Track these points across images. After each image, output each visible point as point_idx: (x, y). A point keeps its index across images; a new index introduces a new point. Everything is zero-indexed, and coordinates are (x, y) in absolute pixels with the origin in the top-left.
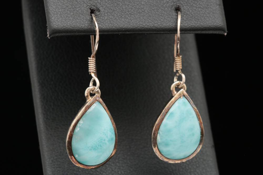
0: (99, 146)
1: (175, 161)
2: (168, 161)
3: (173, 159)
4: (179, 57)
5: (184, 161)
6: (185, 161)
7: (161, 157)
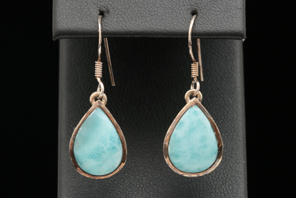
0: (96, 154)
1: (190, 174)
2: (183, 174)
3: (188, 173)
4: (195, 63)
5: (201, 175)
6: (203, 175)
7: (175, 170)
